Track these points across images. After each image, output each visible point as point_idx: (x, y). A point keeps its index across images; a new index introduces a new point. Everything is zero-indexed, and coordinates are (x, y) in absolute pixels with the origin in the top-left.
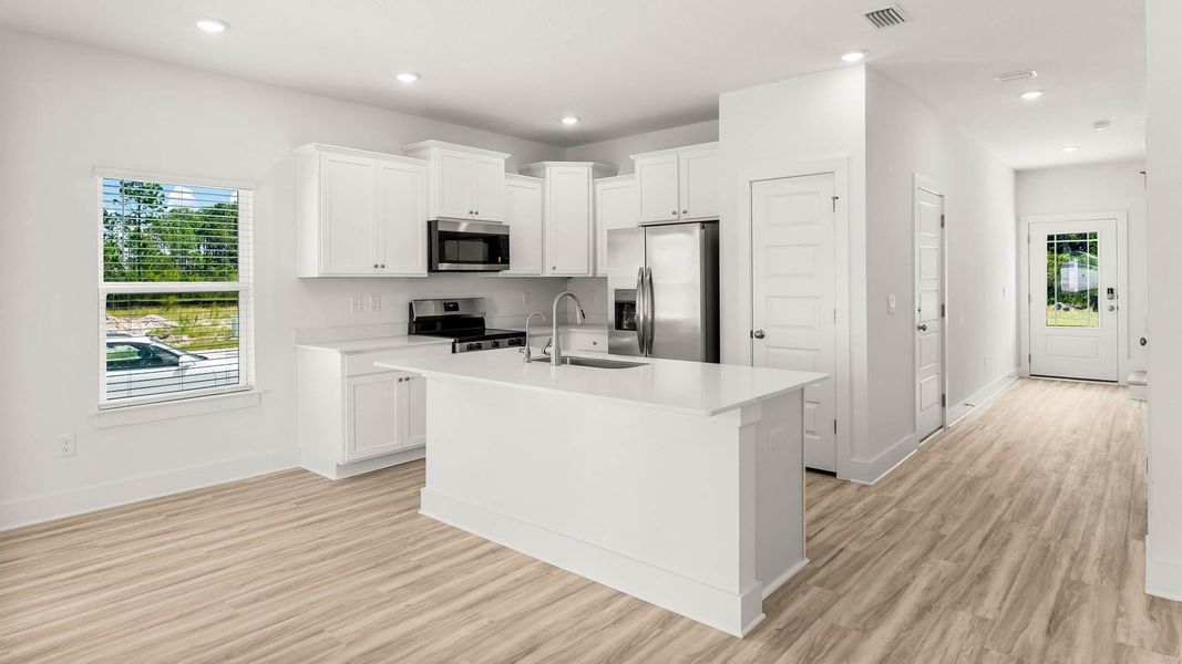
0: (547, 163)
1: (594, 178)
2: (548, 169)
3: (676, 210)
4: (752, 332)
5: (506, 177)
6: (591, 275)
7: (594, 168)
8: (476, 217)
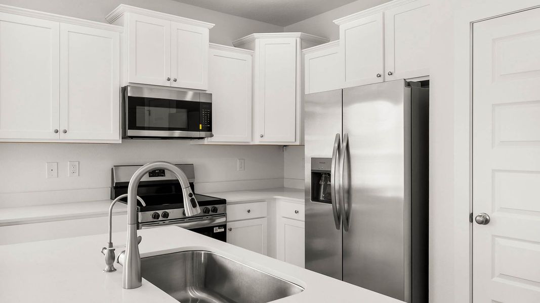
0: (256, 35)
1: (302, 48)
2: (257, 41)
3: (381, 73)
4: (471, 215)
5: (210, 47)
6: (298, 143)
7: (302, 39)
8: (175, 85)
